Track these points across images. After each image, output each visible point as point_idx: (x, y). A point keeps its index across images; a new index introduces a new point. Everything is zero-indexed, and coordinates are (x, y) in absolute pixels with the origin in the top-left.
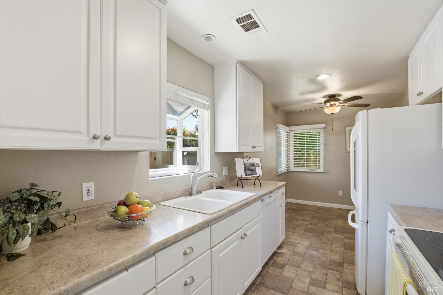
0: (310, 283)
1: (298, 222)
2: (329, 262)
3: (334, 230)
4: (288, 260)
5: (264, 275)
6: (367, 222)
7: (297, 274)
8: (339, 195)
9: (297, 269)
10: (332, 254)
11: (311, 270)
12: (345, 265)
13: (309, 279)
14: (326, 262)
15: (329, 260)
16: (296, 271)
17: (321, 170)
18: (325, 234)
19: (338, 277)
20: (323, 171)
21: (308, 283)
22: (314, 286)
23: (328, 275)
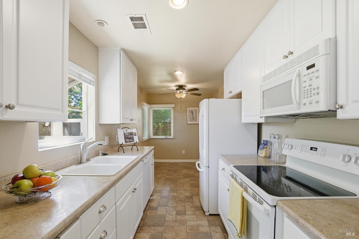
0: (176, 214)
1: (160, 175)
2: (184, 197)
3: (183, 177)
4: (159, 203)
5: (144, 218)
6: (209, 167)
7: (167, 211)
8: (183, 153)
9: (166, 207)
10: (185, 192)
11: (175, 206)
12: (193, 197)
13: (175, 212)
14: (183, 198)
15: (184, 196)
16: (166, 209)
17: (172, 137)
18: (178, 180)
19: (191, 205)
20: (173, 138)
21: (175, 214)
22: (179, 215)
23: (186, 206)
